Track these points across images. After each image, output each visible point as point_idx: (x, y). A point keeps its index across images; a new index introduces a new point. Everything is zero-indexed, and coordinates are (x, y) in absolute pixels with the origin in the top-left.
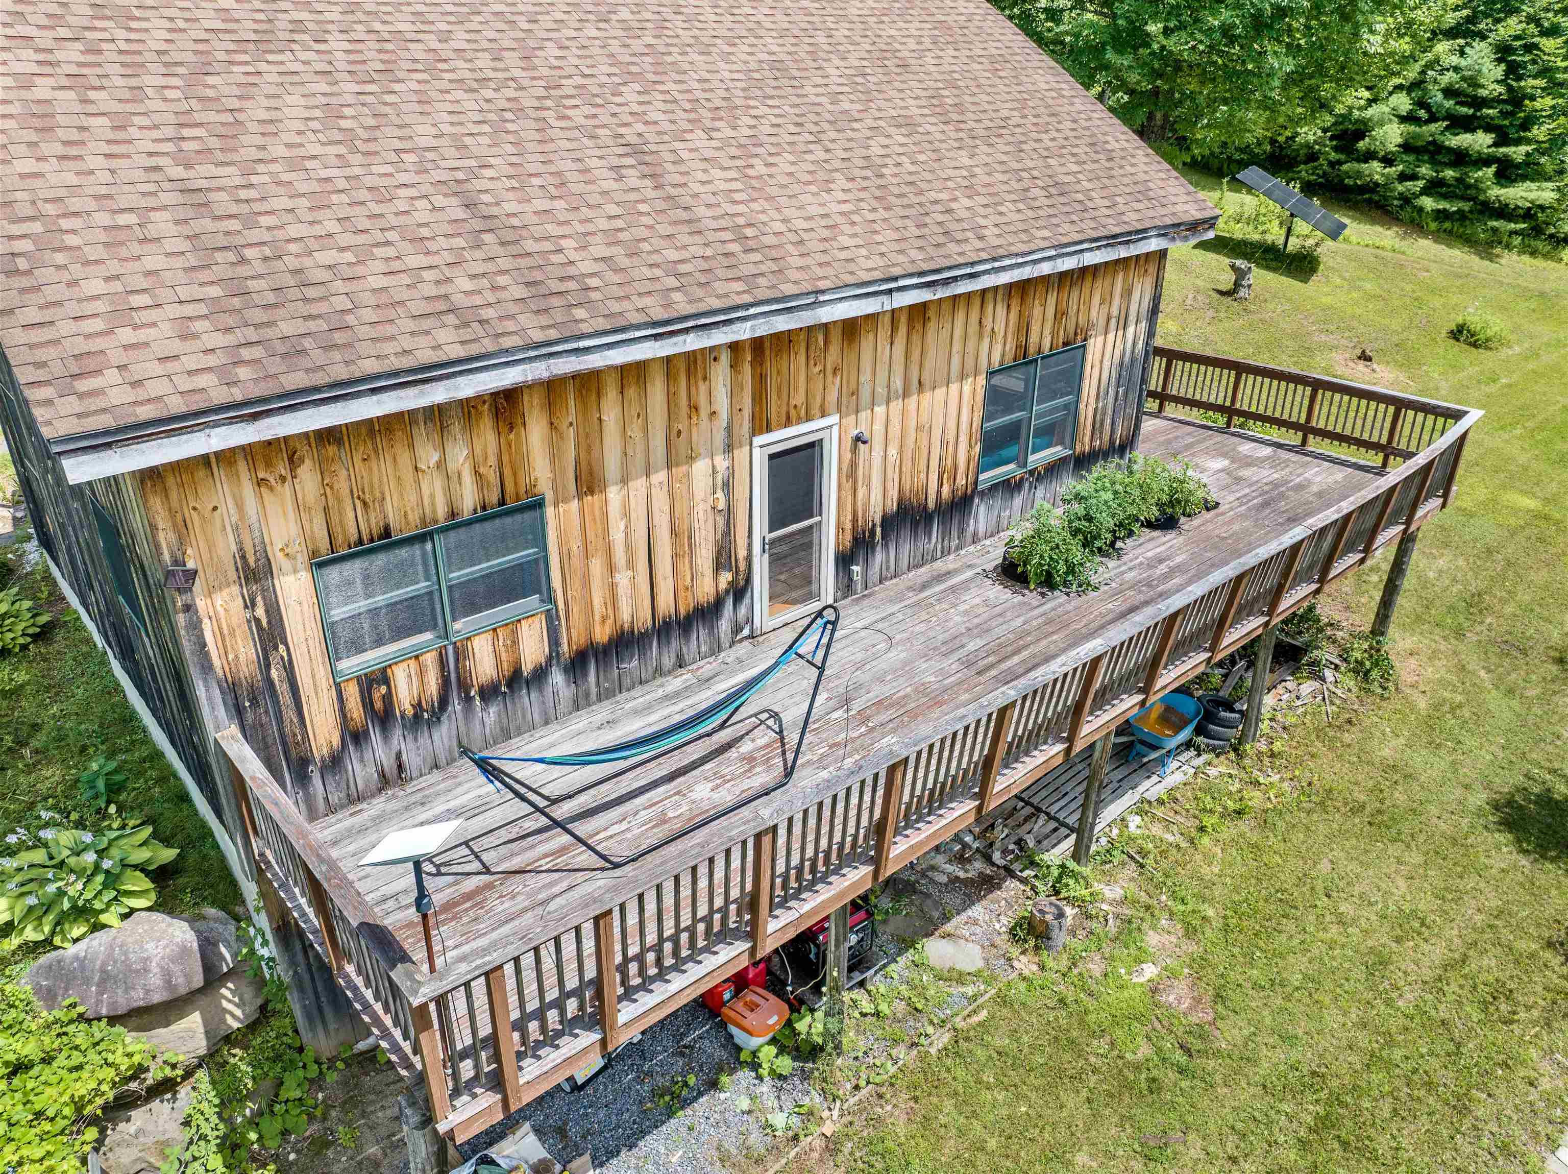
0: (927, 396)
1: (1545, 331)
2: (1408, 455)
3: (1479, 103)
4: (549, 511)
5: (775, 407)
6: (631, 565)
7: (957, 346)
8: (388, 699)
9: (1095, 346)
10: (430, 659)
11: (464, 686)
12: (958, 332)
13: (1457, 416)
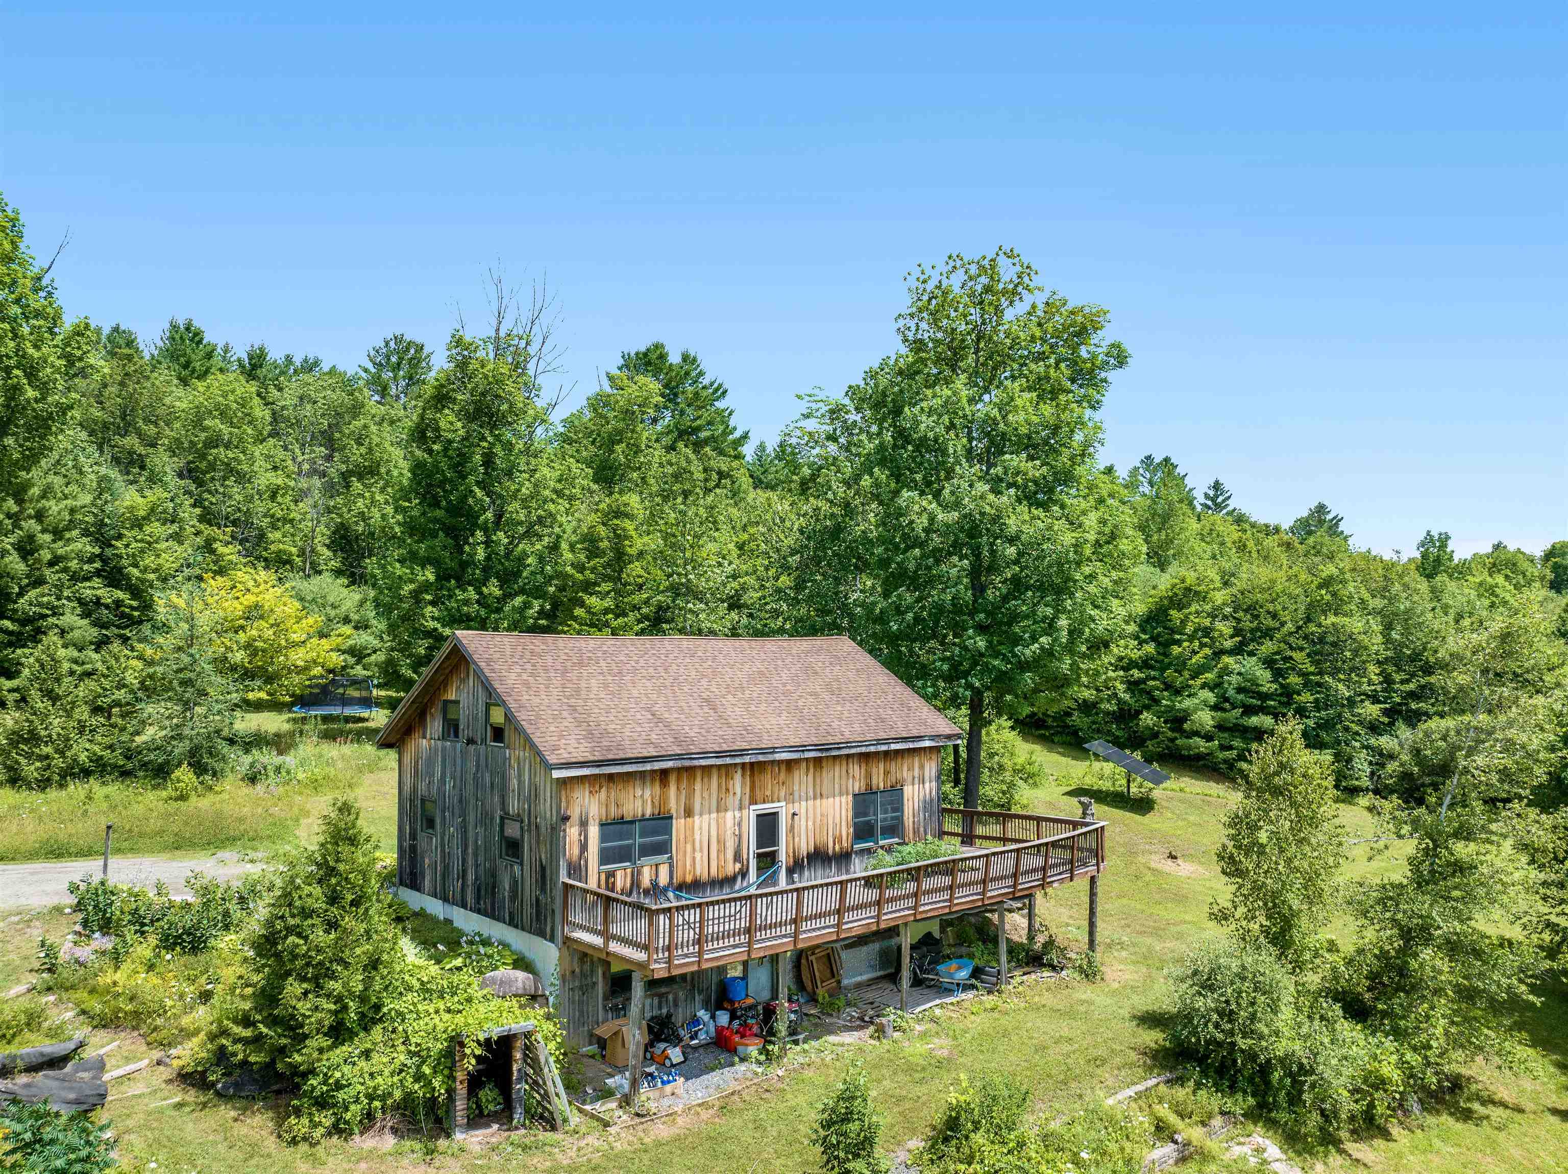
0: (824, 801)
3: (1263, 697)
4: (674, 821)
5: (759, 795)
6: (701, 850)
7: (837, 780)
8: (614, 883)
9: (908, 790)
10: (629, 871)
11: (639, 887)
12: (837, 774)
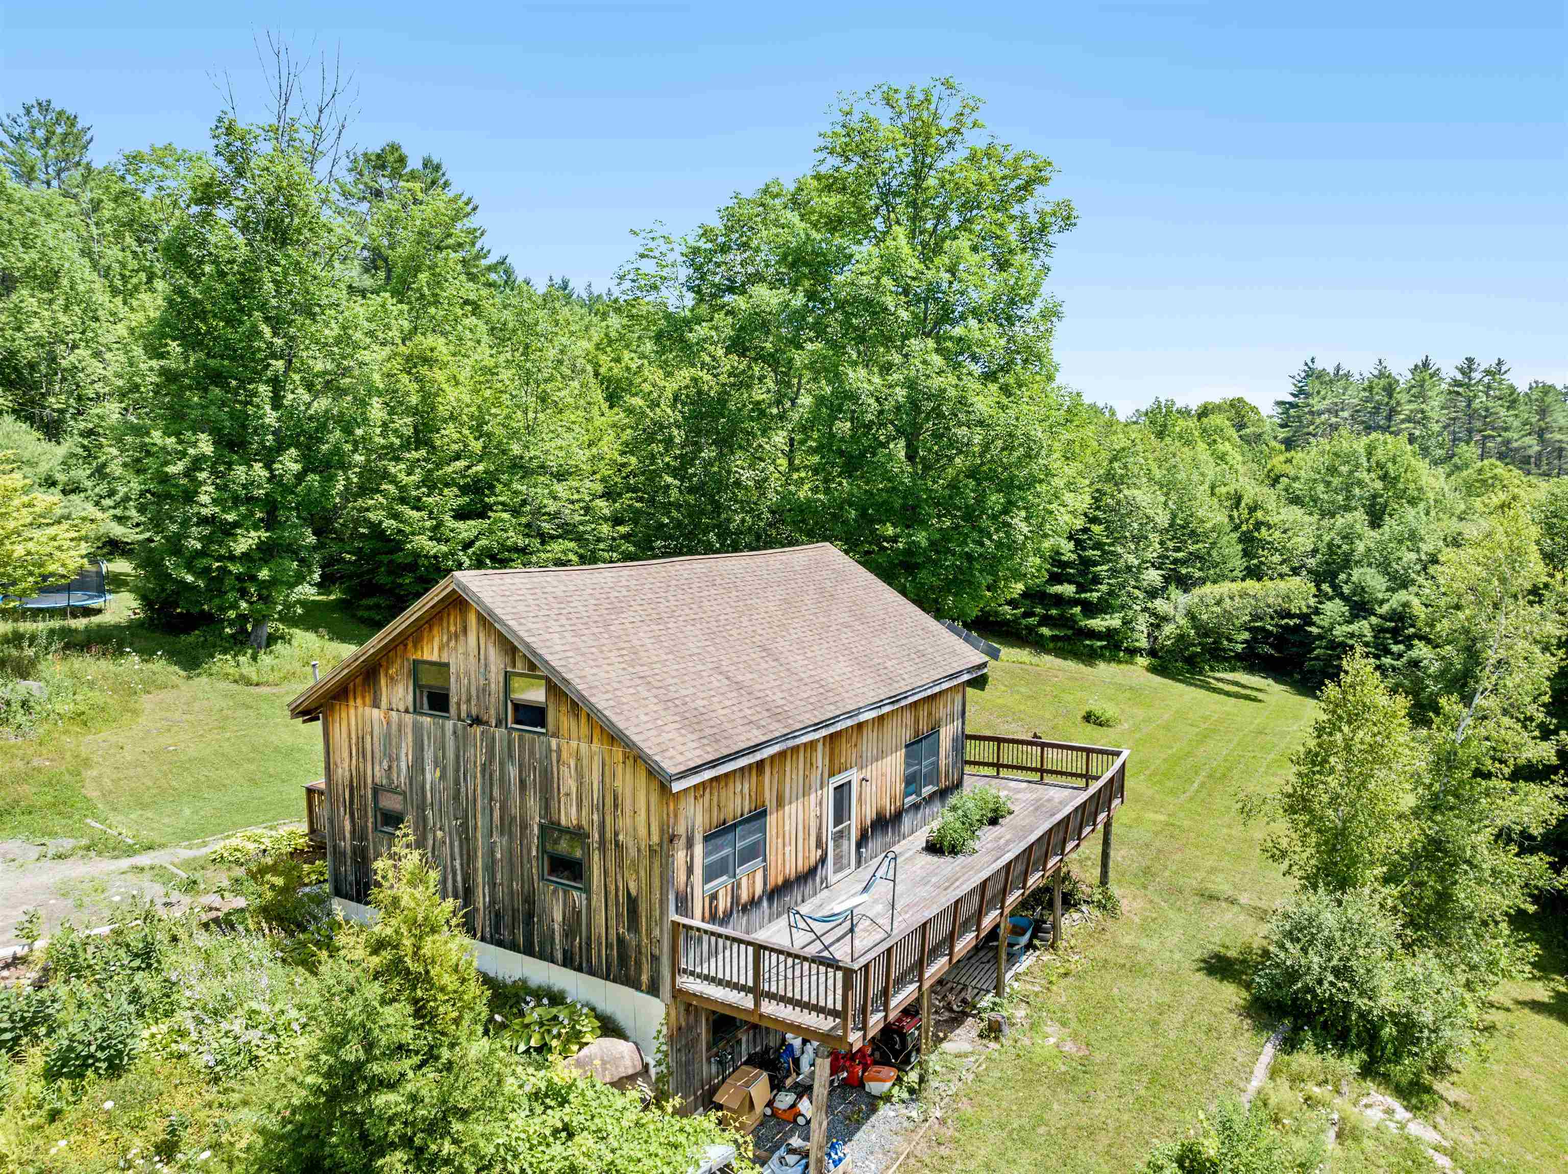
0: (884, 760)
1: (1140, 713)
2: (1097, 778)
3: (1064, 565)
4: (768, 815)
5: (836, 766)
6: (790, 843)
7: (894, 734)
8: (716, 907)
9: (943, 731)
10: (729, 888)
11: (737, 904)
12: (894, 725)
13: (1118, 754)
